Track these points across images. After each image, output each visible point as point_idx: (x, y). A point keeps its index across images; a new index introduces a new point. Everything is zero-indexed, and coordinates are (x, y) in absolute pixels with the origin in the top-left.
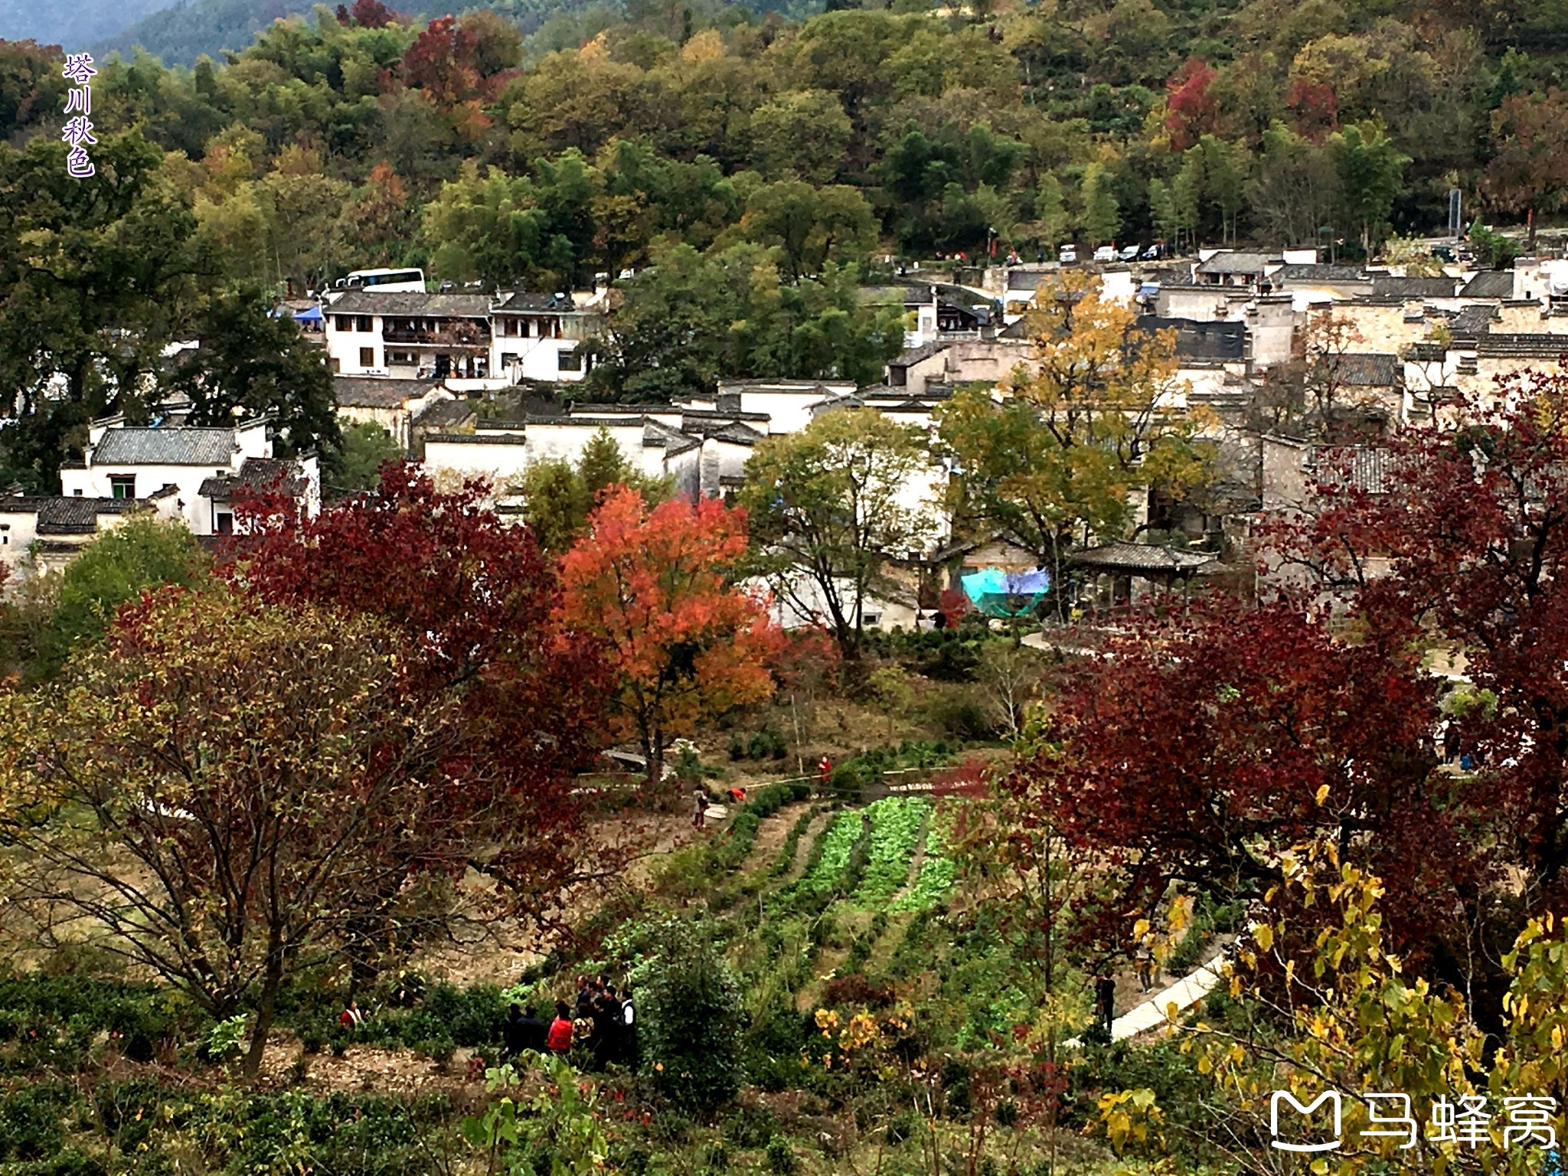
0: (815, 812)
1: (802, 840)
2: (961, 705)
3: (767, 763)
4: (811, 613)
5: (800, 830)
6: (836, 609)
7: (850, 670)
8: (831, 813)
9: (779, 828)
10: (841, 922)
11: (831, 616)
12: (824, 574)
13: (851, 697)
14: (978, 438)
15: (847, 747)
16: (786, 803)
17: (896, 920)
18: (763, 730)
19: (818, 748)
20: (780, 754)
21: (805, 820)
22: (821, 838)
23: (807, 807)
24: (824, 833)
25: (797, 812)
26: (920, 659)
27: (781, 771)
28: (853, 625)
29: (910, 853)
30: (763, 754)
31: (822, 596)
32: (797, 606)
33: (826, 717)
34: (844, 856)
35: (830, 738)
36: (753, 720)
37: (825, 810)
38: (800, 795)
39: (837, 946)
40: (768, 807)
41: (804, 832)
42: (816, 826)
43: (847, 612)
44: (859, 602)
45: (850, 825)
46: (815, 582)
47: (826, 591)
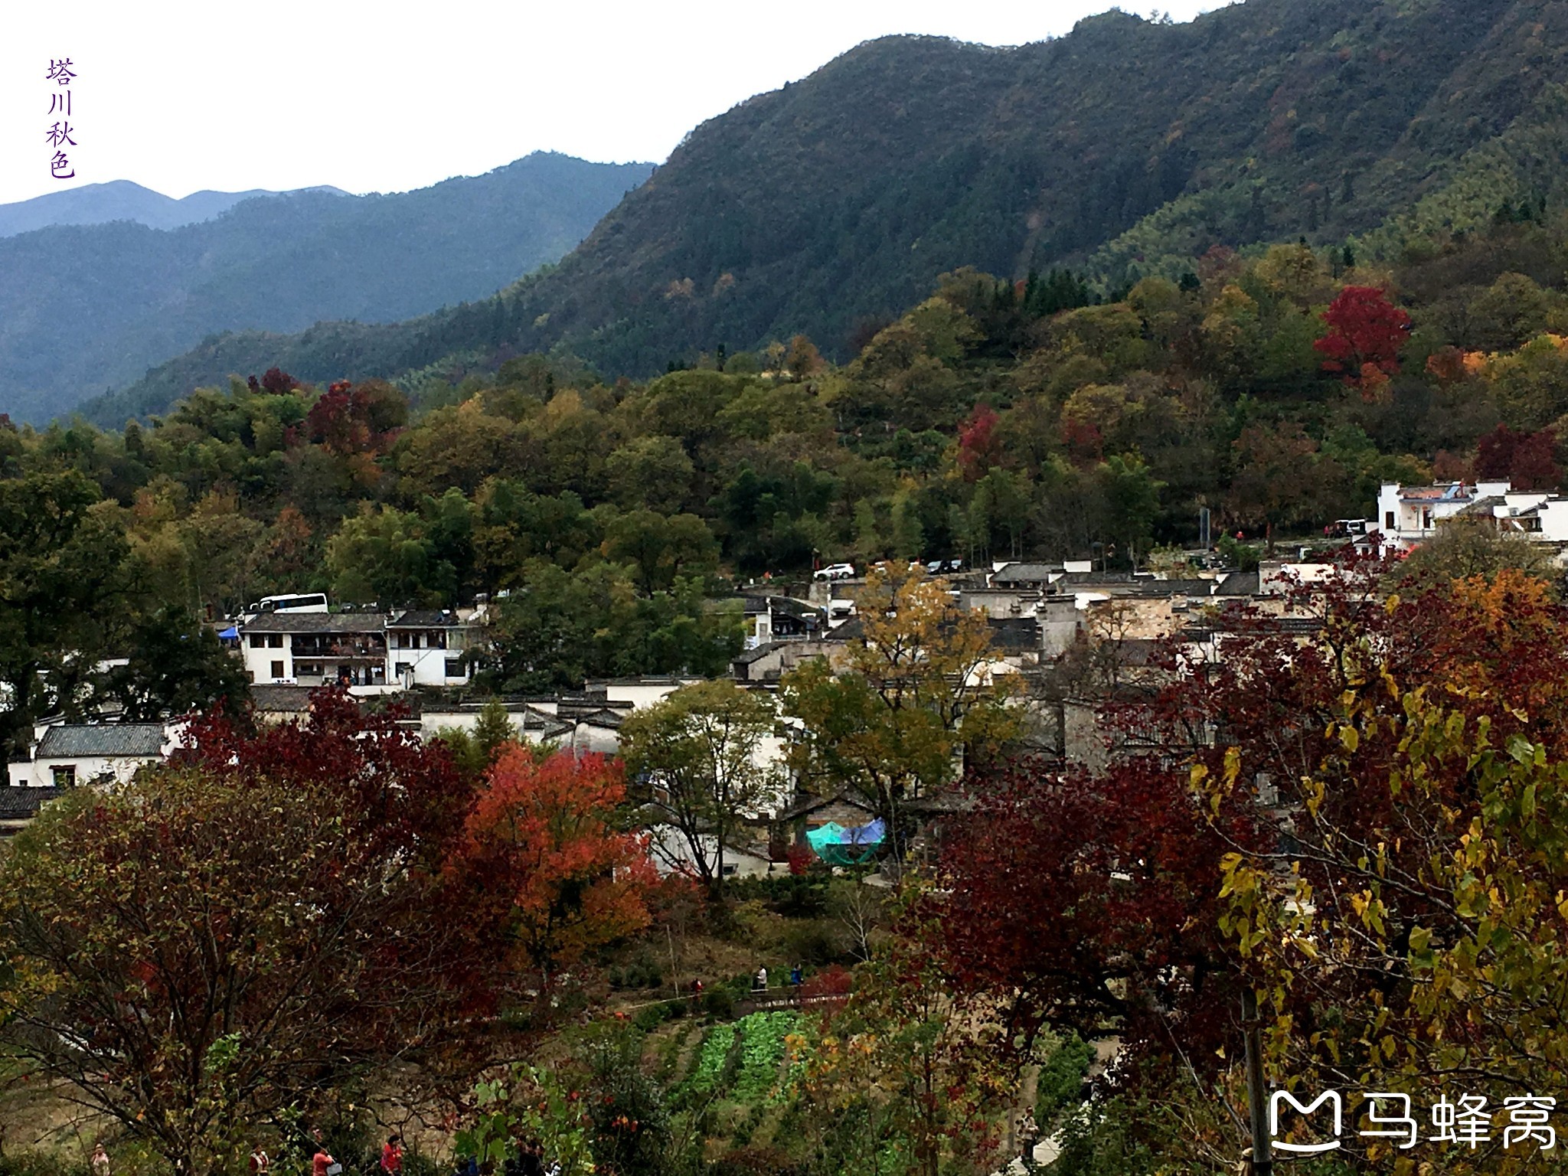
0: (692, 1026)
1: (681, 1049)
2: (814, 933)
3: (645, 991)
4: (679, 862)
5: (680, 1040)
6: (700, 858)
7: (714, 911)
8: (705, 1028)
10: (721, 1115)
11: (696, 863)
12: (690, 831)
13: (716, 934)
14: (820, 703)
15: (715, 975)
16: (666, 1019)
17: (772, 1112)
18: (640, 963)
20: (656, 982)
21: (683, 1033)
22: (700, 1047)
23: (684, 1023)
24: (701, 1044)
25: (675, 1027)
26: (775, 899)
27: (658, 997)
28: (715, 874)
29: (778, 1058)
30: (641, 984)
31: (688, 847)
32: (667, 858)
33: (695, 950)
34: (721, 1062)
35: (699, 968)
36: (630, 956)
37: (700, 1025)
38: (677, 1013)
39: (721, 1135)
40: (650, 1023)
41: (683, 1044)
42: (694, 1039)
43: (709, 861)
44: (720, 852)
45: (724, 1034)
46: (683, 836)
47: (691, 842)
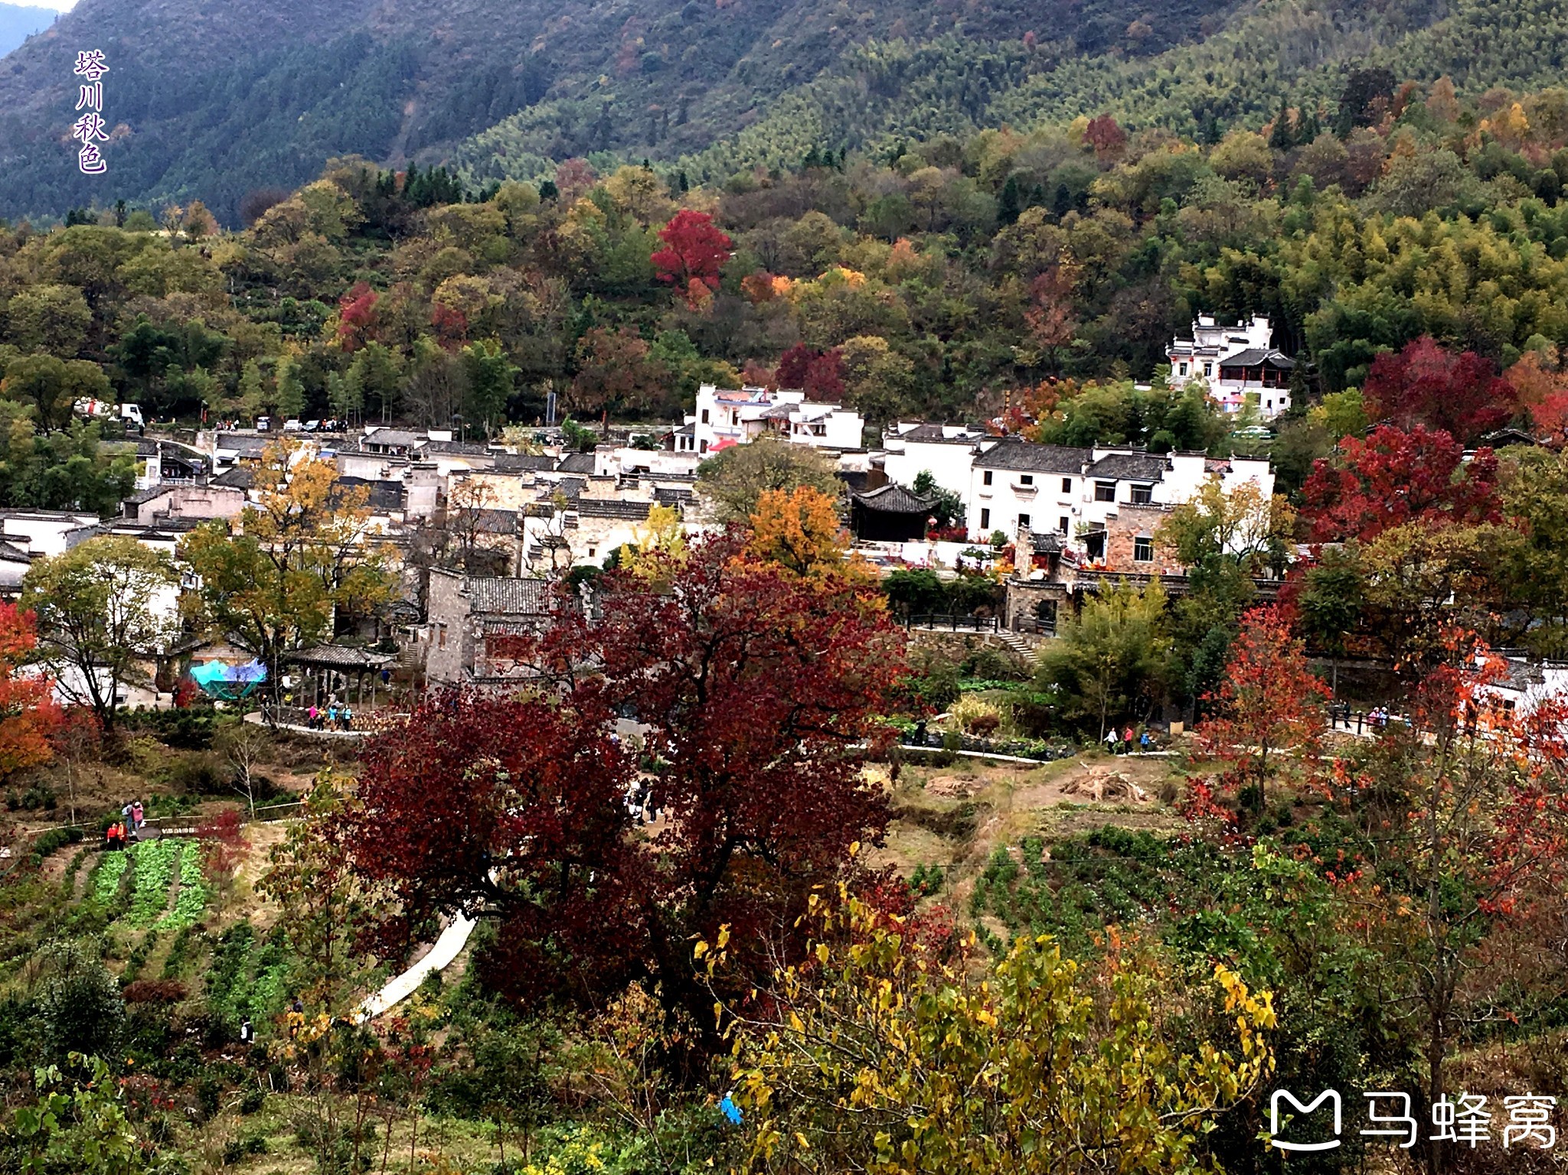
0: (87, 851)
1: (78, 874)
2: (200, 767)
3: (40, 813)
4: (75, 694)
5: (76, 866)
6: (95, 692)
7: (107, 739)
8: (100, 853)
9: (59, 863)
10: (119, 939)
11: (91, 697)
12: (87, 666)
13: (106, 760)
15: (106, 800)
16: (63, 844)
17: (164, 936)
18: (35, 786)
19: (84, 801)
20: (51, 805)
21: (80, 857)
22: (94, 873)
23: (80, 849)
24: (96, 868)
25: (72, 852)
26: (163, 731)
27: (51, 819)
28: (109, 704)
29: (168, 883)
30: (37, 806)
31: (85, 682)
32: (64, 690)
33: (88, 774)
34: (115, 886)
35: (91, 793)
36: (26, 779)
37: (95, 850)
38: (74, 838)
39: (117, 958)
40: (49, 847)
41: (79, 868)
42: (89, 863)
43: (104, 695)
44: (114, 686)
45: (117, 862)
46: (79, 671)
47: (88, 677)
